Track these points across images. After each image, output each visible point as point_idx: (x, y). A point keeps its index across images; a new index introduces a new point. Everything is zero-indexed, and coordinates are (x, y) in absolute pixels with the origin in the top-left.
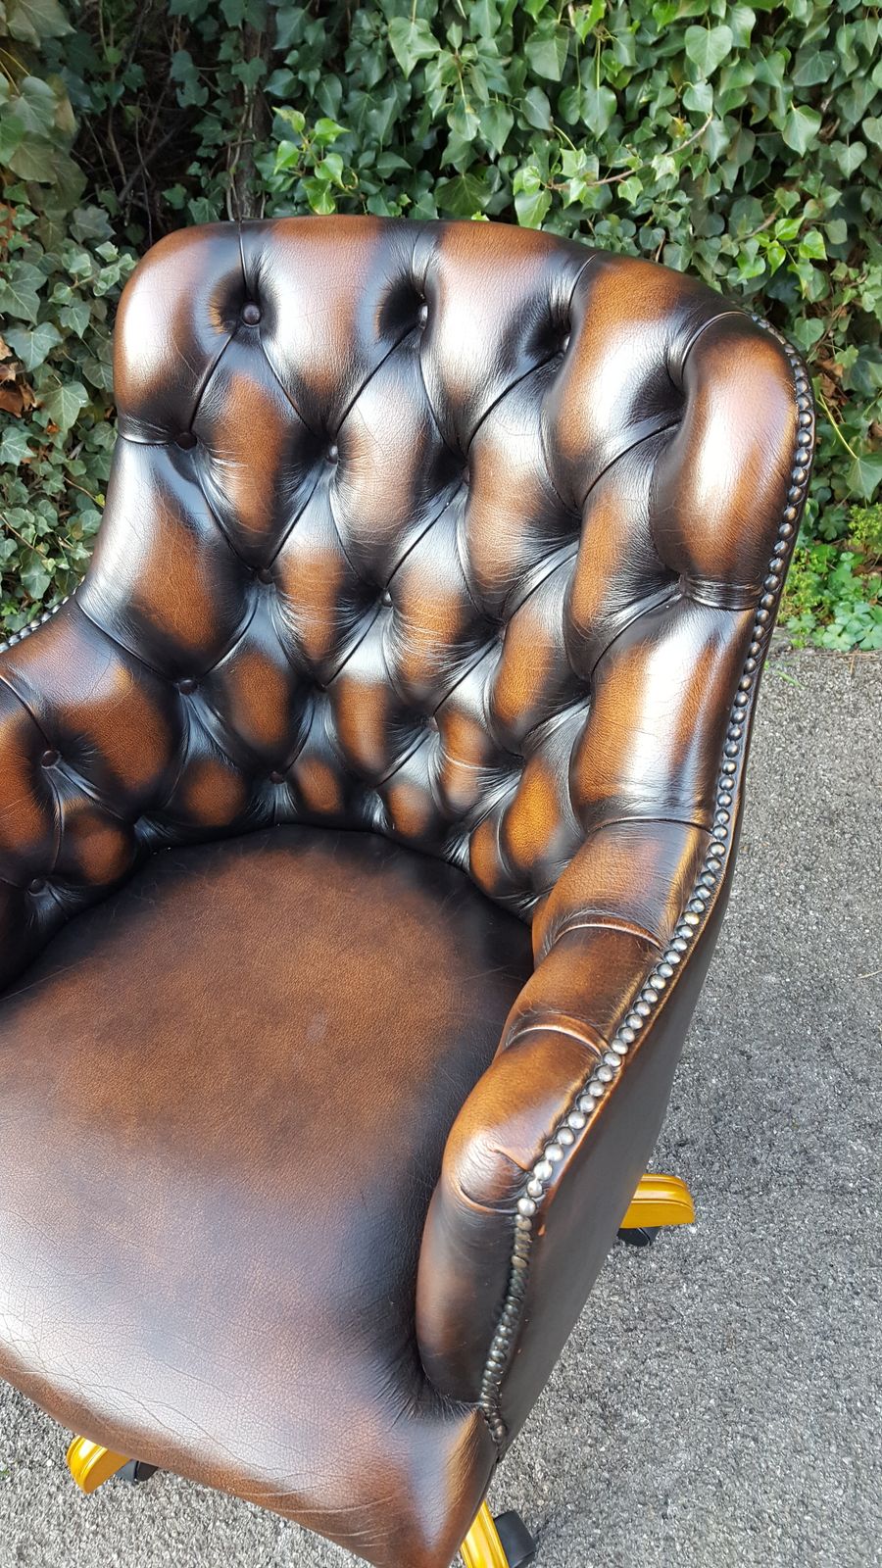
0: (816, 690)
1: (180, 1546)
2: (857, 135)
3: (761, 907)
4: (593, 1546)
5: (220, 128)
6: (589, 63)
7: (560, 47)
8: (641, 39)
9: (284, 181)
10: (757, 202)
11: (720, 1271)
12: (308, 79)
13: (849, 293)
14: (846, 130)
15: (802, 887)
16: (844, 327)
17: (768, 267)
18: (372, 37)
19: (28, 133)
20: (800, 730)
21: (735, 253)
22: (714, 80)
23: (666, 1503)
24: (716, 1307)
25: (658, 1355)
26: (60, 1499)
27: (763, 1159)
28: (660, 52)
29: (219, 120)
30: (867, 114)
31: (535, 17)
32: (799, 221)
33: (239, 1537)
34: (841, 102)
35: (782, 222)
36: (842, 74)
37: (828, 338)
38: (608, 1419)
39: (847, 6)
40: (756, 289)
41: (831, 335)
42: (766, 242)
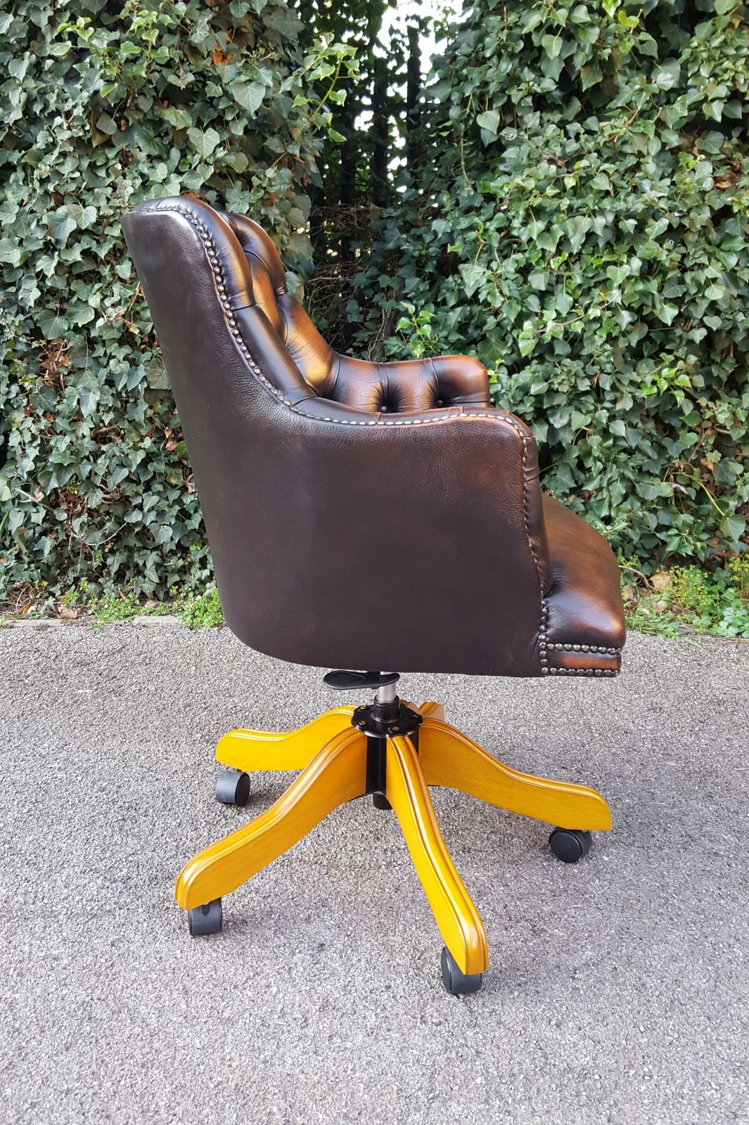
0: (711, 651)
1: (225, 952)
2: (702, 324)
4: (520, 985)
6: (560, 286)
7: (545, 276)
8: (587, 274)
10: (651, 361)
11: (624, 877)
13: (709, 415)
14: (695, 323)
15: (697, 729)
16: (711, 441)
17: (659, 390)
18: (454, 285)
21: (639, 380)
22: (622, 288)
24: (619, 892)
25: (575, 908)
26: (145, 925)
27: (659, 836)
28: (595, 280)
30: (705, 315)
31: (534, 264)
32: (675, 369)
33: (265, 953)
34: (691, 309)
35: (666, 370)
36: (690, 294)
37: (702, 446)
38: (536, 932)
39: (688, 264)
40: (653, 406)
41: (703, 444)
42: (657, 378)
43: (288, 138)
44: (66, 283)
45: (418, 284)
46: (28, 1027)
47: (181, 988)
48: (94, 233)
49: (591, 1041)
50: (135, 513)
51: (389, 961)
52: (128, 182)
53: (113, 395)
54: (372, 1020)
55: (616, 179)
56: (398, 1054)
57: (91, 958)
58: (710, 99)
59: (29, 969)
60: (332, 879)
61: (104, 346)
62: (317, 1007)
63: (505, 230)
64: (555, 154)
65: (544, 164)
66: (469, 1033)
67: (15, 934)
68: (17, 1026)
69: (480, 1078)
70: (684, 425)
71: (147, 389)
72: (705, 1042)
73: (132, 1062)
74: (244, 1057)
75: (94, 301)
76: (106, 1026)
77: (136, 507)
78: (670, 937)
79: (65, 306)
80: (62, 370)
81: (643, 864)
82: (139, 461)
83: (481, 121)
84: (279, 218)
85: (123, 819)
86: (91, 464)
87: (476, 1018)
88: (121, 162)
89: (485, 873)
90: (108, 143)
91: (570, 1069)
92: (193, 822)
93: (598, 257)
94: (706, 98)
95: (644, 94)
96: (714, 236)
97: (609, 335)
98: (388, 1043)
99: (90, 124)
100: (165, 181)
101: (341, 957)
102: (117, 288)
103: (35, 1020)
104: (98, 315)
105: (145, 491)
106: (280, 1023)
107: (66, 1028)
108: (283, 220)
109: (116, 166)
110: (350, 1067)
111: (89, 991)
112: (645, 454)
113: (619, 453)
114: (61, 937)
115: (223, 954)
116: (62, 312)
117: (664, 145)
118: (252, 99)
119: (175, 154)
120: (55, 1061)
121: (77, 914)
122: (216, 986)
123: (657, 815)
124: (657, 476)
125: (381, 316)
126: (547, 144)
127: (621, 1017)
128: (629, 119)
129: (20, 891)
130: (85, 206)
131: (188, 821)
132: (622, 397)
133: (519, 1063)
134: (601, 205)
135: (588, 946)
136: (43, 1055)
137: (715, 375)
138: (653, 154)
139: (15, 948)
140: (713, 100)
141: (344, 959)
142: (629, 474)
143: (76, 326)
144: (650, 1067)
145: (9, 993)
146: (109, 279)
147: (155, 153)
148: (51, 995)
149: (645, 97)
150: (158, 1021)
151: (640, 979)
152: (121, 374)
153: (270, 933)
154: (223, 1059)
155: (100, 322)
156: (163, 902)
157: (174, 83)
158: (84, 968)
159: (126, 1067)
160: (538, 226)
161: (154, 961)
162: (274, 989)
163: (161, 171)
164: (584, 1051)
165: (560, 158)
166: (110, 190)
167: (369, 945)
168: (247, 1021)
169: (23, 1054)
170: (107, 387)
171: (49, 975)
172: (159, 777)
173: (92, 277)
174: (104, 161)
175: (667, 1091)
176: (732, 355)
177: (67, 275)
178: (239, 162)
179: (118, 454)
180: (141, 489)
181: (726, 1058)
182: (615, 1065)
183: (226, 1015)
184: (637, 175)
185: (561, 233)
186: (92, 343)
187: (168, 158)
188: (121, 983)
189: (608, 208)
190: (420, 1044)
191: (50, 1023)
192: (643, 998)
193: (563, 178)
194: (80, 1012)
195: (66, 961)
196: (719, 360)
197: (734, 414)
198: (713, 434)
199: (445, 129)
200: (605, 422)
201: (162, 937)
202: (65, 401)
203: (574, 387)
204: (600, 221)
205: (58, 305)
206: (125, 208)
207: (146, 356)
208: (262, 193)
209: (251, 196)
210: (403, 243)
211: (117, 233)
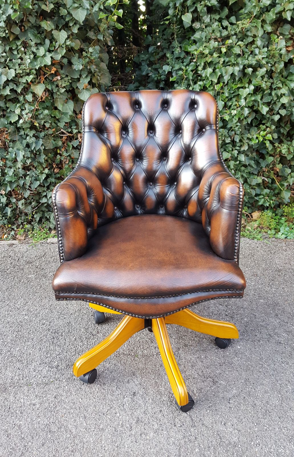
0: (275, 246)
1: (98, 398)
2: (278, 113)
3: (260, 287)
4: (210, 407)
6: (219, 97)
7: (213, 93)
8: (230, 92)
10: (256, 128)
11: (246, 356)
13: (279, 150)
14: (275, 112)
15: (271, 284)
16: (279, 160)
17: (259, 141)
20: (271, 253)
21: (251, 137)
22: (245, 99)
23: (230, 400)
24: (244, 362)
25: (228, 371)
26: (67, 387)
27: (258, 335)
28: (234, 94)
30: (280, 109)
31: (208, 87)
32: (266, 132)
33: (113, 398)
34: (274, 106)
35: (262, 132)
36: (274, 100)
37: (275, 162)
38: (214, 382)
39: (274, 87)
40: (256, 147)
41: (275, 161)
42: (258, 136)
43: (97, 30)
44: (4, 104)
46: (27, 437)
47: (83, 416)
48: (15, 81)
49: (237, 431)
50: (44, 198)
51: (160, 399)
52: (28, 57)
53: (30, 151)
54: (156, 427)
55: (244, 48)
56: (166, 440)
57: (47, 404)
58: (286, 10)
59: (24, 410)
60: (136, 362)
61: (24, 130)
62: (135, 421)
63: (195, 71)
64: (217, 36)
65: (212, 42)
66: (192, 430)
67: (17, 394)
68: (23, 436)
69: (197, 449)
70: (268, 153)
71: (44, 149)
72: (279, 428)
73: (68, 450)
74: (109, 445)
75: (18, 111)
76: (56, 435)
77: (44, 196)
78: (265, 382)
79: (5, 113)
80: (6, 140)
81: (253, 349)
82: (43, 179)
83: (183, 18)
84: (96, 69)
85: (53, 338)
86: (23, 180)
87: (194, 423)
88: (23, 47)
89: (194, 356)
90: (17, 38)
91: (230, 443)
92: (80, 338)
93: (235, 84)
94: (284, 9)
95: (257, 8)
96: (285, 73)
97: (239, 119)
98: (162, 436)
99: (8, 30)
100: (44, 56)
101: (142, 398)
102: (27, 106)
103: (29, 433)
104: (20, 117)
105: (47, 190)
106: (122, 429)
107: (41, 436)
108: (97, 70)
109: (21, 49)
110: (149, 447)
111: (48, 419)
112: (252, 167)
113: (241, 167)
114: (35, 395)
115: (97, 399)
116: (4, 116)
117: (265, 31)
118: (81, 16)
119: (47, 42)
120: (39, 451)
121: (40, 383)
122: (96, 414)
123: (257, 326)
124: (256, 174)
126: (213, 31)
127: (247, 419)
128: (250, 20)
129: (17, 374)
130: (9, 69)
131: (78, 338)
132: (244, 145)
133: (211, 442)
134: (237, 61)
135: (234, 388)
136: (34, 448)
137: (282, 132)
138: (260, 36)
139: (18, 400)
140: (287, 11)
141: (143, 399)
142: (245, 175)
143: (11, 122)
144: (259, 440)
145: (18, 421)
146: (23, 102)
147: (39, 42)
148: (34, 422)
149: (258, 9)
150: (76, 431)
151: (254, 402)
152: (32, 143)
153: (114, 389)
154: (102, 446)
155: (21, 121)
156: (72, 376)
157: (45, 9)
158: (45, 409)
159: (66, 452)
160: (209, 70)
161: (72, 404)
162: (118, 415)
163: (42, 51)
164: (235, 435)
165: (219, 38)
166: (19, 61)
167: (152, 392)
168: (109, 430)
169: (27, 448)
170: (27, 148)
171: (32, 413)
172: (65, 317)
173: (15, 101)
174: (16, 47)
175: (265, 450)
176: (289, 123)
177: (4, 100)
178: (76, 44)
179: (35, 176)
180: (45, 189)
181: (286, 435)
182: (246, 441)
183: (101, 427)
184: (253, 46)
185: (219, 74)
186: (18, 129)
187: (44, 43)
188: (60, 414)
189: (240, 62)
190: (174, 435)
191: (35, 434)
192: (255, 411)
193: (221, 48)
194: (46, 429)
195: (38, 406)
196: (283, 126)
197: (289, 149)
198: (279, 156)
199: (167, 20)
200: (236, 155)
201: (74, 393)
202: (9, 154)
203: (224, 141)
204: (237, 69)
205: (2, 113)
206: (27, 69)
207: (42, 134)
208: (87, 60)
209: (83, 61)
210: (149, 72)
211: (24, 81)
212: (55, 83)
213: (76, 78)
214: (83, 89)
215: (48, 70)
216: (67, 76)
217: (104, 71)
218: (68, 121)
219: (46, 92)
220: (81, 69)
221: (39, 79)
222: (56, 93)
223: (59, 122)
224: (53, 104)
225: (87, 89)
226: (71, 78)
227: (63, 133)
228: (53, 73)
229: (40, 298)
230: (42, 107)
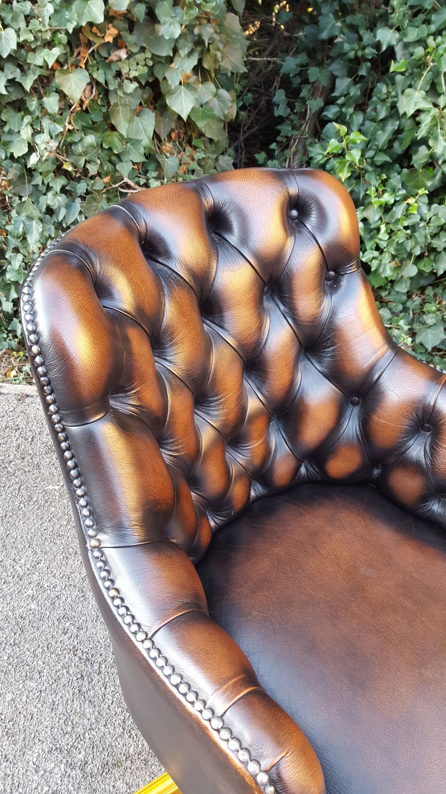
5: (290, 129)
9: (322, 158)
12: (347, 111)
18: (386, 96)
19: (215, 115)
29: (291, 125)
45: (349, 88)
53: (54, 224)
61: (41, 175)
75: (26, 133)
80: (6, 192)
84: (214, 36)
102: (46, 123)
104: (32, 149)
108: (217, 37)
125: (306, 111)
143: (12, 156)
146: (38, 113)
152: (59, 208)
155: (34, 157)
170: (48, 216)
173: (20, 106)
186: (30, 172)
202: (12, 223)
206: (47, 31)
207: (81, 188)
208: (195, 12)
209: (182, 17)
210: (337, 33)
211: (40, 62)
212: (114, 68)
213: (164, 54)
214: (180, 83)
215: (99, 34)
216: (143, 49)
217: (234, 36)
218: (140, 159)
219: (92, 88)
220: (176, 36)
221: (75, 54)
222: (115, 91)
223: (121, 160)
224: (107, 117)
225: (188, 85)
226: (153, 54)
227: (128, 186)
228: (109, 42)
229: (64, 555)
230: (83, 126)
